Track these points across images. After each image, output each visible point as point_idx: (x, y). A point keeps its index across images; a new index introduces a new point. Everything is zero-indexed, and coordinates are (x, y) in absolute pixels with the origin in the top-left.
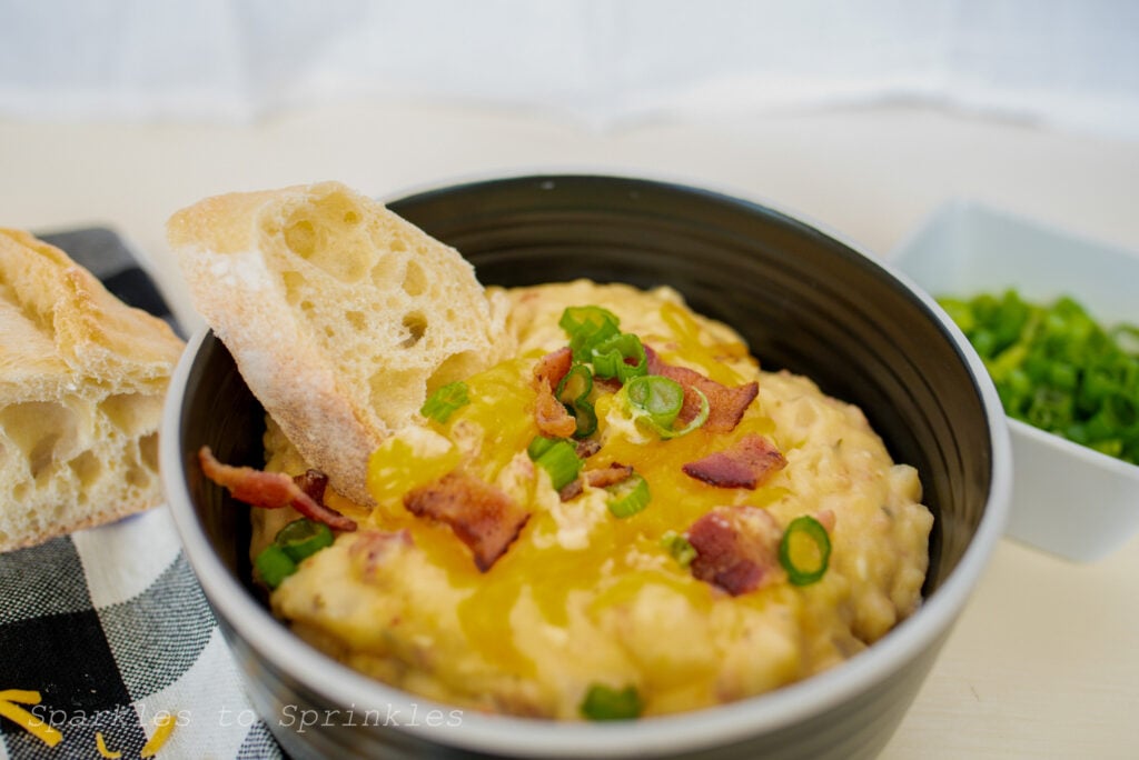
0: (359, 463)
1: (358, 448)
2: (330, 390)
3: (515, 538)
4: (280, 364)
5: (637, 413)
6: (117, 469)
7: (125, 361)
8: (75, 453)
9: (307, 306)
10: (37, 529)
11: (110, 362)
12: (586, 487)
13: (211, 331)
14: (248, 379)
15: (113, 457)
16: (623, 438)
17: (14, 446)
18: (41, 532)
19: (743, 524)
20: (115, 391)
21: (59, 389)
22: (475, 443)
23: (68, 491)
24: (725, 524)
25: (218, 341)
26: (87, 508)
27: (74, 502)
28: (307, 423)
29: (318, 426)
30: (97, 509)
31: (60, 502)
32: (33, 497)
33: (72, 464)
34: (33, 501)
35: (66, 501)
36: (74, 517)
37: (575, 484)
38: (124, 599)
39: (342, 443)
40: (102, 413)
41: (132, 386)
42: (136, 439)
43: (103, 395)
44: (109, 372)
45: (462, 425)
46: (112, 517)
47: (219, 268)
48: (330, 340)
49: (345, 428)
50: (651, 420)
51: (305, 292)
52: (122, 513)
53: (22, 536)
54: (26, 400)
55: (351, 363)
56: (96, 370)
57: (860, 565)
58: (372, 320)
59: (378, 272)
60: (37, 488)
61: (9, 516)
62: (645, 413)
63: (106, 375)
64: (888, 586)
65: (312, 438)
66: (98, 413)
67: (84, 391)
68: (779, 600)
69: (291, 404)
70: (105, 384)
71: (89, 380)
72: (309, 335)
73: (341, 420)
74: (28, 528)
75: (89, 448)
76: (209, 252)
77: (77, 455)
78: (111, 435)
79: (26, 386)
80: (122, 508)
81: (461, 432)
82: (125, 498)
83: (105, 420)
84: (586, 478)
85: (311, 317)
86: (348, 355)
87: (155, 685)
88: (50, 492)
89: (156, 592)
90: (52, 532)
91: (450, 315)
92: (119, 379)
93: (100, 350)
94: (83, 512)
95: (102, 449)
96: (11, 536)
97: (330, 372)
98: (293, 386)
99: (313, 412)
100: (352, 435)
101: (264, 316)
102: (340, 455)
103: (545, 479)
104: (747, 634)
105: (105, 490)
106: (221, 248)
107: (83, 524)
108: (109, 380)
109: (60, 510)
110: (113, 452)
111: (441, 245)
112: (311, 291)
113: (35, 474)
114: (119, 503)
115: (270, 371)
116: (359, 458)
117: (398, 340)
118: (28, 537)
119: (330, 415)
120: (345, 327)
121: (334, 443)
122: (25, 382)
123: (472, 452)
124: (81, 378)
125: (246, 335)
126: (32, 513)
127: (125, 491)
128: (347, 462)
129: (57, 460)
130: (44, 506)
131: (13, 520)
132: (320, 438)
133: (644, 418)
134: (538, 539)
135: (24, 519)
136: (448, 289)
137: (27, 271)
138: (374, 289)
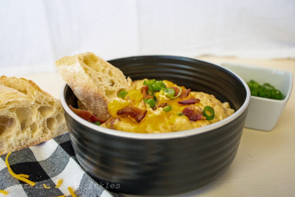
0: (104, 109)
1: (104, 105)
2: (97, 92)
3: (144, 116)
4: (84, 88)
5: (166, 94)
6: (41, 128)
7: (45, 97)
8: (31, 123)
9: (89, 75)
10: (21, 145)
11: (42, 96)
12: (157, 107)
13: (67, 84)
14: (76, 95)
15: (40, 124)
16: (163, 98)
17: (18, 120)
18: (22, 146)
19: (194, 108)
20: (42, 105)
21: (30, 104)
22: (131, 101)
23: (29, 134)
24: (190, 109)
25: (69, 87)
26: (33, 139)
27: (30, 137)
28: (91, 102)
29: (94, 102)
30: (36, 140)
31: (27, 137)
32: (21, 136)
33: (30, 126)
34: (21, 137)
35: (28, 137)
36: (30, 142)
37: (155, 107)
38: (44, 160)
39: (100, 105)
40: (39, 111)
41: (46, 104)
42: (46, 119)
43: (39, 106)
44: (41, 100)
45: (128, 97)
46: (39, 142)
47: (68, 69)
48: (95, 82)
49: (101, 101)
50: (169, 95)
51: (89, 72)
52: (41, 141)
53: (17, 147)
54: (22, 107)
55: (101, 87)
56: (38, 99)
58: (103, 80)
59: (103, 71)
60: (22, 133)
61: (15, 141)
62: (167, 94)
63: (40, 101)
65: (92, 105)
66: (38, 112)
67: (35, 105)
69: (87, 98)
70: (40, 103)
71: (37, 102)
72: (91, 80)
73: (100, 99)
74: (19, 145)
75: (35, 121)
76: (66, 66)
77: (32, 123)
78: (40, 118)
79: (22, 102)
80: (41, 140)
81: (128, 99)
82: (42, 137)
83: (39, 113)
84: (157, 106)
85: (91, 77)
86: (99, 85)
87: (55, 175)
88: (25, 135)
89: (52, 157)
90: (25, 146)
91: (119, 81)
92: (43, 102)
93: (40, 93)
94: (32, 140)
95: (38, 122)
96: (15, 147)
97: (96, 88)
98: (88, 93)
99: (92, 99)
100: (102, 102)
101: (80, 78)
102: (99, 108)
103: (148, 106)
104: (200, 126)
105: (38, 134)
106: (69, 64)
107: (32, 144)
108: (41, 102)
109: (27, 140)
110: (40, 123)
111: (115, 68)
112: (90, 72)
113: (22, 129)
114: (41, 138)
115: (82, 91)
116: (104, 108)
117: (109, 84)
118: (19, 148)
119: (97, 98)
120: (98, 80)
121: (98, 105)
122: (22, 101)
123: (131, 103)
124: (35, 101)
125: (76, 84)
126: (20, 141)
127: (42, 134)
128: (101, 110)
129: (27, 126)
130: (23, 138)
131: (15, 142)
132: (94, 105)
133: (167, 95)
134: (149, 116)
135: (18, 142)
136: (118, 76)
137: (18, 83)
138: (103, 74)
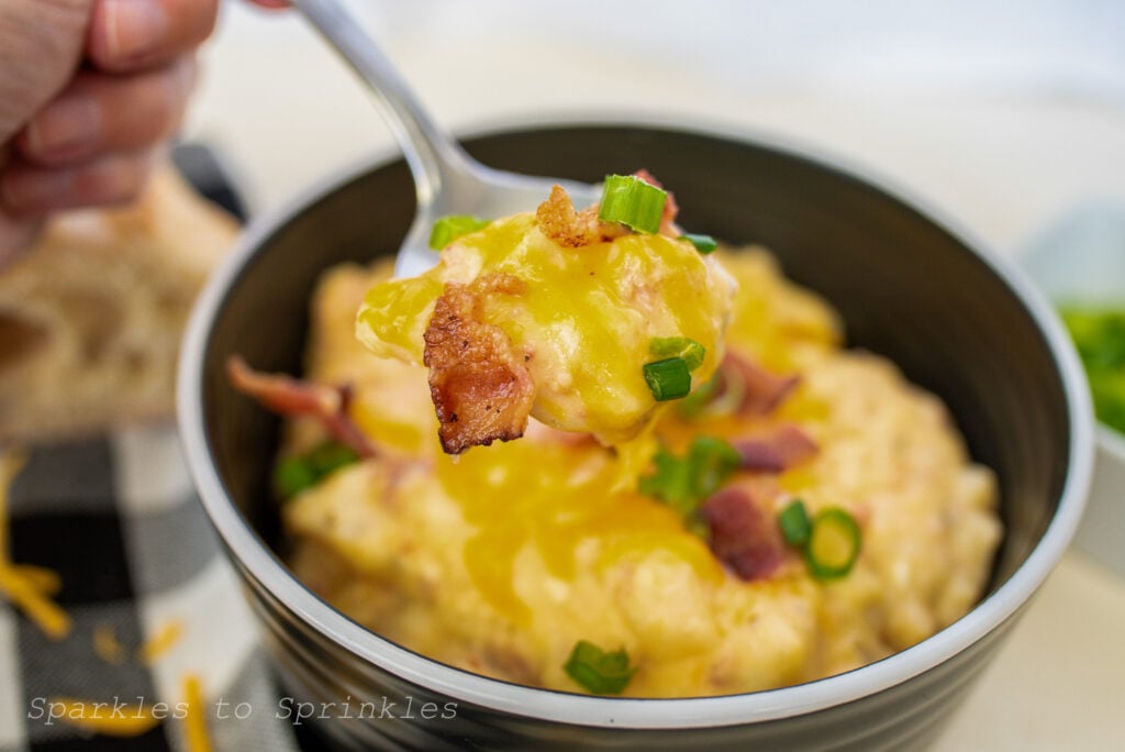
33: (125, 358)
57: (900, 572)
64: (932, 597)
68: (796, 592)
104: (753, 619)
